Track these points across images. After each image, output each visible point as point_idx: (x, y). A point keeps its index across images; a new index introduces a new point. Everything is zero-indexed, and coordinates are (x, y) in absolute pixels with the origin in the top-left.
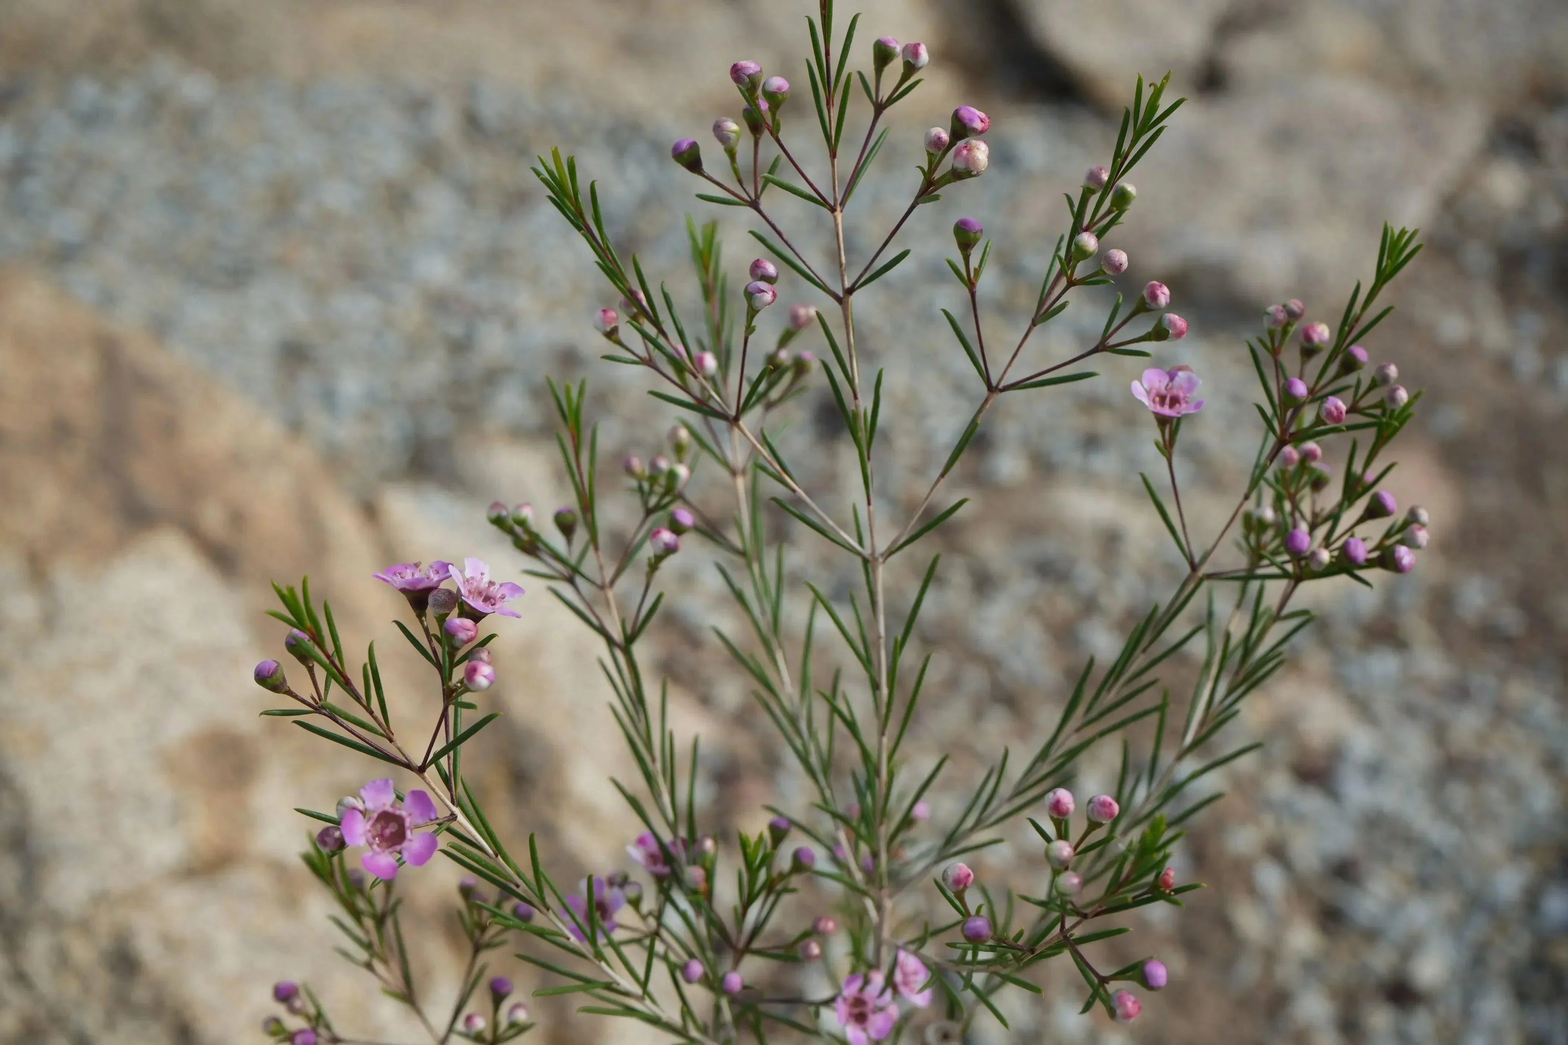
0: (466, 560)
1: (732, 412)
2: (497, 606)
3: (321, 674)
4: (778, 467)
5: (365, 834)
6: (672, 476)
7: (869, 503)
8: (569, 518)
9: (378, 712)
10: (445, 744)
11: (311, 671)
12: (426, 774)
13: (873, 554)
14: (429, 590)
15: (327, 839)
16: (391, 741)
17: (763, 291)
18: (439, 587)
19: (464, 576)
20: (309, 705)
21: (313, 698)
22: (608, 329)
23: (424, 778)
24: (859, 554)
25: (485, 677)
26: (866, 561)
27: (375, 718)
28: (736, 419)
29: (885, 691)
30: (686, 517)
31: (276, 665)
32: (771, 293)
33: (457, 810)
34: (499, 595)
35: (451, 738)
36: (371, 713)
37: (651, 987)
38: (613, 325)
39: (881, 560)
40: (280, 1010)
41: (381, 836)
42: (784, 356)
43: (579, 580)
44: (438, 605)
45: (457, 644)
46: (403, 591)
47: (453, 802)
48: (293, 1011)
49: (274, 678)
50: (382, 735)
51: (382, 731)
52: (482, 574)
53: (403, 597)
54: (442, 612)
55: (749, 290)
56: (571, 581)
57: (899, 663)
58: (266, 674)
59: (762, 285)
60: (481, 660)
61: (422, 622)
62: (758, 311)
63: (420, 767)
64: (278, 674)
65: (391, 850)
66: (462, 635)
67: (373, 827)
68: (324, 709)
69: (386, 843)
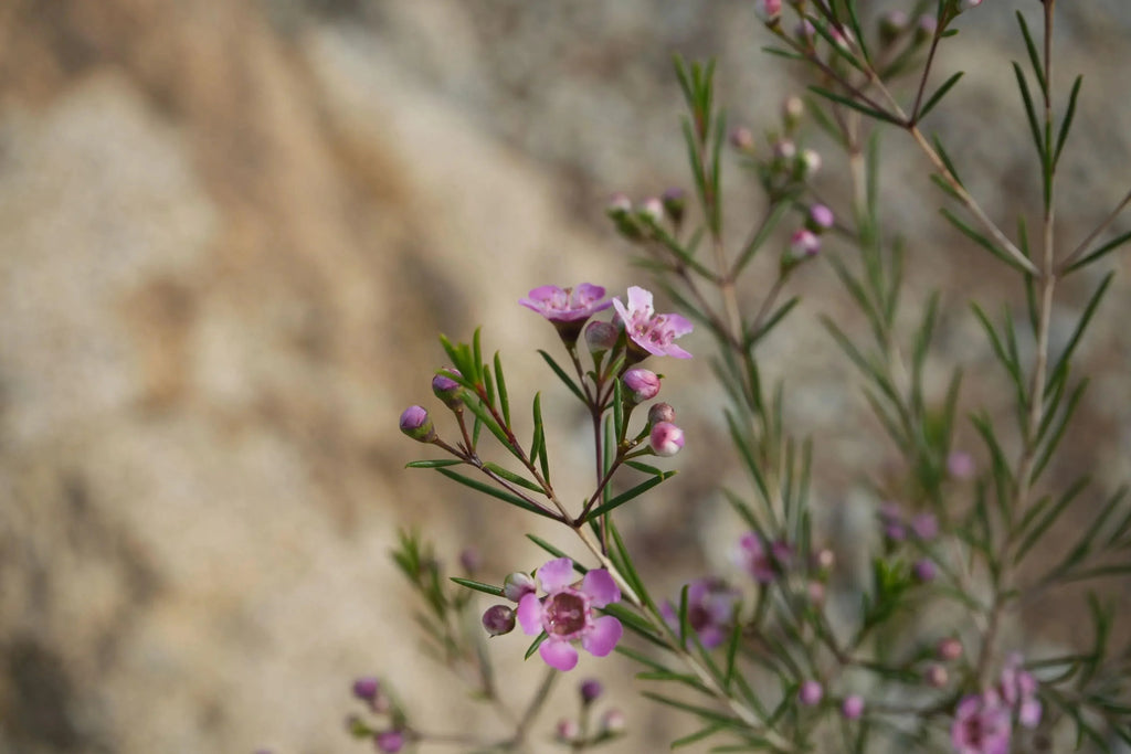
0: (630, 289)
1: (908, 118)
2: (665, 346)
3: (469, 418)
5: (542, 619)
6: (800, 165)
9: (539, 469)
11: (459, 416)
12: (581, 529)
13: (1043, 271)
14: (583, 320)
15: (496, 621)
16: (550, 496)
18: (594, 318)
19: (628, 310)
20: (458, 454)
21: (461, 447)
22: (771, 18)
23: (579, 533)
25: (675, 442)
27: (535, 474)
28: (911, 125)
30: (824, 216)
31: (425, 413)
33: (607, 562)
34: (666, 332)
36: (533, 470)
38: (777, 14)
40: (360, 708)
41: (558, 619)
43: (691, 273)
45: (637, 396)
46: (554, 320)
47: (604, 552)
48: (375, 709)
49: (424, 428)
50: (541, 491)
51: (542, 488)
52: (647, 307)
53: (552, 328)
56: (680, 272)
58: (415, 424)
60: (665, 419)
61: (572, 354)
63: (576, 521)
64: (428, 424)
65: (569, 636)
66: (645, 391)
67: (550, 610)
68: (474, 458)
69: (560, 629)
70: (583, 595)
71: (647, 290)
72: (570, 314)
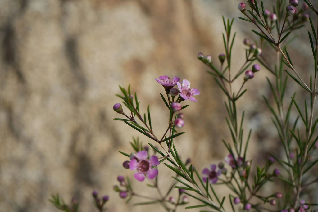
0: (183, 80)
1: (277, 42)
2: (190, 97)
4: (288, 61)
5: (137, 166)
6: (256, 52)
7: (315, 77)
8: (223, 57)
9: (148, 125)
10: (169, 137)
12: (162, 143)
13: (314, 92)
14: (171, 87)
15: (126, 165)
16: (152, 134)
17: (292, 9)
18: (174, 87)
19: (182, 86)
20: (129, 118)
21: (131, 117)
22: (242, 10)
23: (161, 145)
24: (309, 91)
26: (311, 94)
27: (148, 127)
28: (278, 45)
29: (310, 132)
31: (120, 105)
32: (295, 10)
33: (170, 154)
34: (192, 93)
35: (171, 136)
36: (145, 123)
37: (224, 205)
38: (244, 8)
39: (316, 94)
41: (142, 167)
42: (300, 15)
44: (172, 93)
45: (174, 111)
46: (163, 85)
47: (169, 152)
49: (119, 109)
51: (149, 131)
52: (188, 86)
53: (163, 87)
54: (174, 95)
55: (288, 8)
57: (316, 125)
58: (117, 108)
59: (292, 7)
61: (168, 96)
62: (289, 15)
63: (160, 141)
65: (144, 172)
66: (176, 109)
67: (139, 164)
68: (133, 120)
69: (142, 170)
70: (150, 162)
71: (189, 81)
72: (168, 84)
